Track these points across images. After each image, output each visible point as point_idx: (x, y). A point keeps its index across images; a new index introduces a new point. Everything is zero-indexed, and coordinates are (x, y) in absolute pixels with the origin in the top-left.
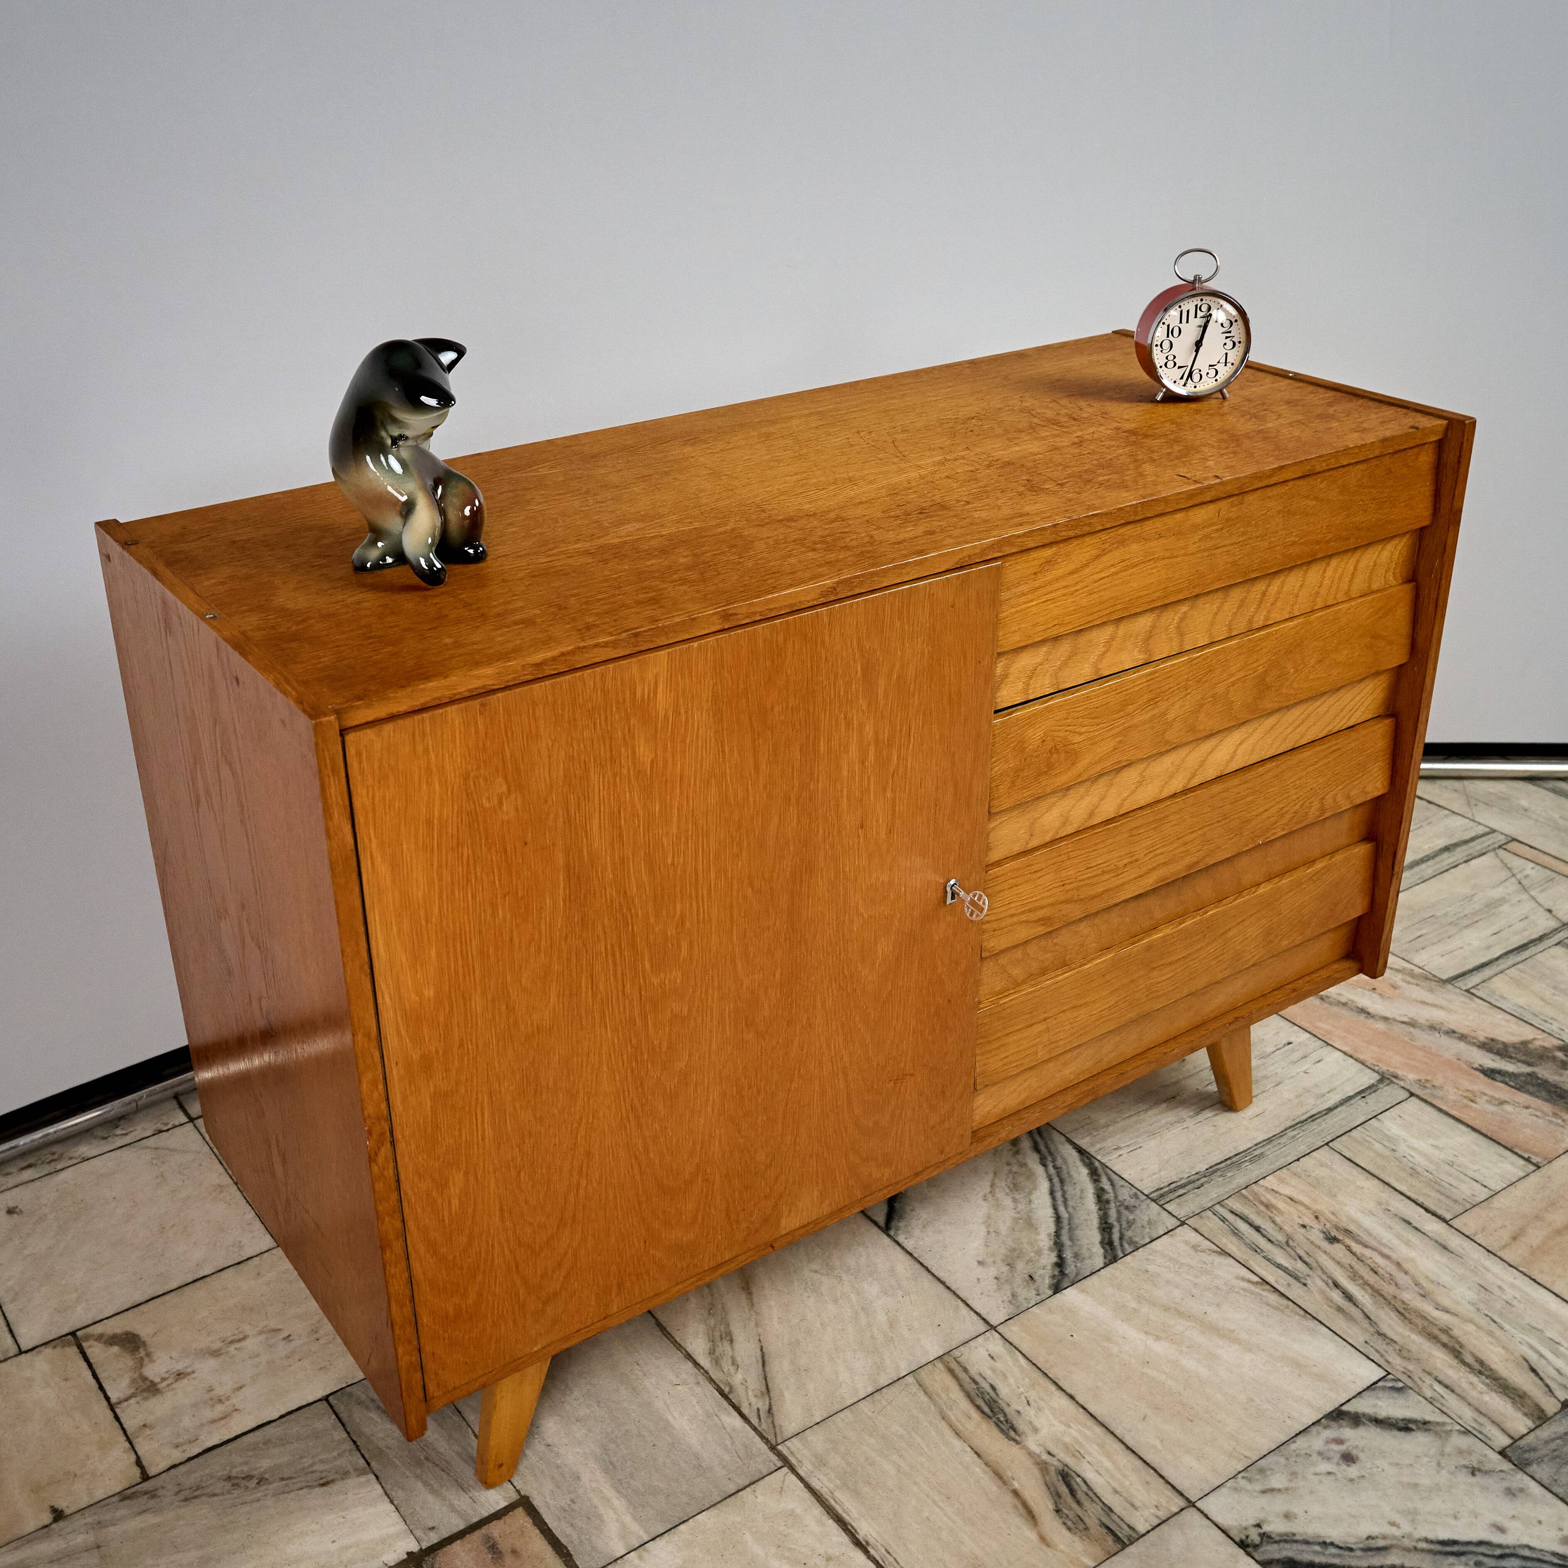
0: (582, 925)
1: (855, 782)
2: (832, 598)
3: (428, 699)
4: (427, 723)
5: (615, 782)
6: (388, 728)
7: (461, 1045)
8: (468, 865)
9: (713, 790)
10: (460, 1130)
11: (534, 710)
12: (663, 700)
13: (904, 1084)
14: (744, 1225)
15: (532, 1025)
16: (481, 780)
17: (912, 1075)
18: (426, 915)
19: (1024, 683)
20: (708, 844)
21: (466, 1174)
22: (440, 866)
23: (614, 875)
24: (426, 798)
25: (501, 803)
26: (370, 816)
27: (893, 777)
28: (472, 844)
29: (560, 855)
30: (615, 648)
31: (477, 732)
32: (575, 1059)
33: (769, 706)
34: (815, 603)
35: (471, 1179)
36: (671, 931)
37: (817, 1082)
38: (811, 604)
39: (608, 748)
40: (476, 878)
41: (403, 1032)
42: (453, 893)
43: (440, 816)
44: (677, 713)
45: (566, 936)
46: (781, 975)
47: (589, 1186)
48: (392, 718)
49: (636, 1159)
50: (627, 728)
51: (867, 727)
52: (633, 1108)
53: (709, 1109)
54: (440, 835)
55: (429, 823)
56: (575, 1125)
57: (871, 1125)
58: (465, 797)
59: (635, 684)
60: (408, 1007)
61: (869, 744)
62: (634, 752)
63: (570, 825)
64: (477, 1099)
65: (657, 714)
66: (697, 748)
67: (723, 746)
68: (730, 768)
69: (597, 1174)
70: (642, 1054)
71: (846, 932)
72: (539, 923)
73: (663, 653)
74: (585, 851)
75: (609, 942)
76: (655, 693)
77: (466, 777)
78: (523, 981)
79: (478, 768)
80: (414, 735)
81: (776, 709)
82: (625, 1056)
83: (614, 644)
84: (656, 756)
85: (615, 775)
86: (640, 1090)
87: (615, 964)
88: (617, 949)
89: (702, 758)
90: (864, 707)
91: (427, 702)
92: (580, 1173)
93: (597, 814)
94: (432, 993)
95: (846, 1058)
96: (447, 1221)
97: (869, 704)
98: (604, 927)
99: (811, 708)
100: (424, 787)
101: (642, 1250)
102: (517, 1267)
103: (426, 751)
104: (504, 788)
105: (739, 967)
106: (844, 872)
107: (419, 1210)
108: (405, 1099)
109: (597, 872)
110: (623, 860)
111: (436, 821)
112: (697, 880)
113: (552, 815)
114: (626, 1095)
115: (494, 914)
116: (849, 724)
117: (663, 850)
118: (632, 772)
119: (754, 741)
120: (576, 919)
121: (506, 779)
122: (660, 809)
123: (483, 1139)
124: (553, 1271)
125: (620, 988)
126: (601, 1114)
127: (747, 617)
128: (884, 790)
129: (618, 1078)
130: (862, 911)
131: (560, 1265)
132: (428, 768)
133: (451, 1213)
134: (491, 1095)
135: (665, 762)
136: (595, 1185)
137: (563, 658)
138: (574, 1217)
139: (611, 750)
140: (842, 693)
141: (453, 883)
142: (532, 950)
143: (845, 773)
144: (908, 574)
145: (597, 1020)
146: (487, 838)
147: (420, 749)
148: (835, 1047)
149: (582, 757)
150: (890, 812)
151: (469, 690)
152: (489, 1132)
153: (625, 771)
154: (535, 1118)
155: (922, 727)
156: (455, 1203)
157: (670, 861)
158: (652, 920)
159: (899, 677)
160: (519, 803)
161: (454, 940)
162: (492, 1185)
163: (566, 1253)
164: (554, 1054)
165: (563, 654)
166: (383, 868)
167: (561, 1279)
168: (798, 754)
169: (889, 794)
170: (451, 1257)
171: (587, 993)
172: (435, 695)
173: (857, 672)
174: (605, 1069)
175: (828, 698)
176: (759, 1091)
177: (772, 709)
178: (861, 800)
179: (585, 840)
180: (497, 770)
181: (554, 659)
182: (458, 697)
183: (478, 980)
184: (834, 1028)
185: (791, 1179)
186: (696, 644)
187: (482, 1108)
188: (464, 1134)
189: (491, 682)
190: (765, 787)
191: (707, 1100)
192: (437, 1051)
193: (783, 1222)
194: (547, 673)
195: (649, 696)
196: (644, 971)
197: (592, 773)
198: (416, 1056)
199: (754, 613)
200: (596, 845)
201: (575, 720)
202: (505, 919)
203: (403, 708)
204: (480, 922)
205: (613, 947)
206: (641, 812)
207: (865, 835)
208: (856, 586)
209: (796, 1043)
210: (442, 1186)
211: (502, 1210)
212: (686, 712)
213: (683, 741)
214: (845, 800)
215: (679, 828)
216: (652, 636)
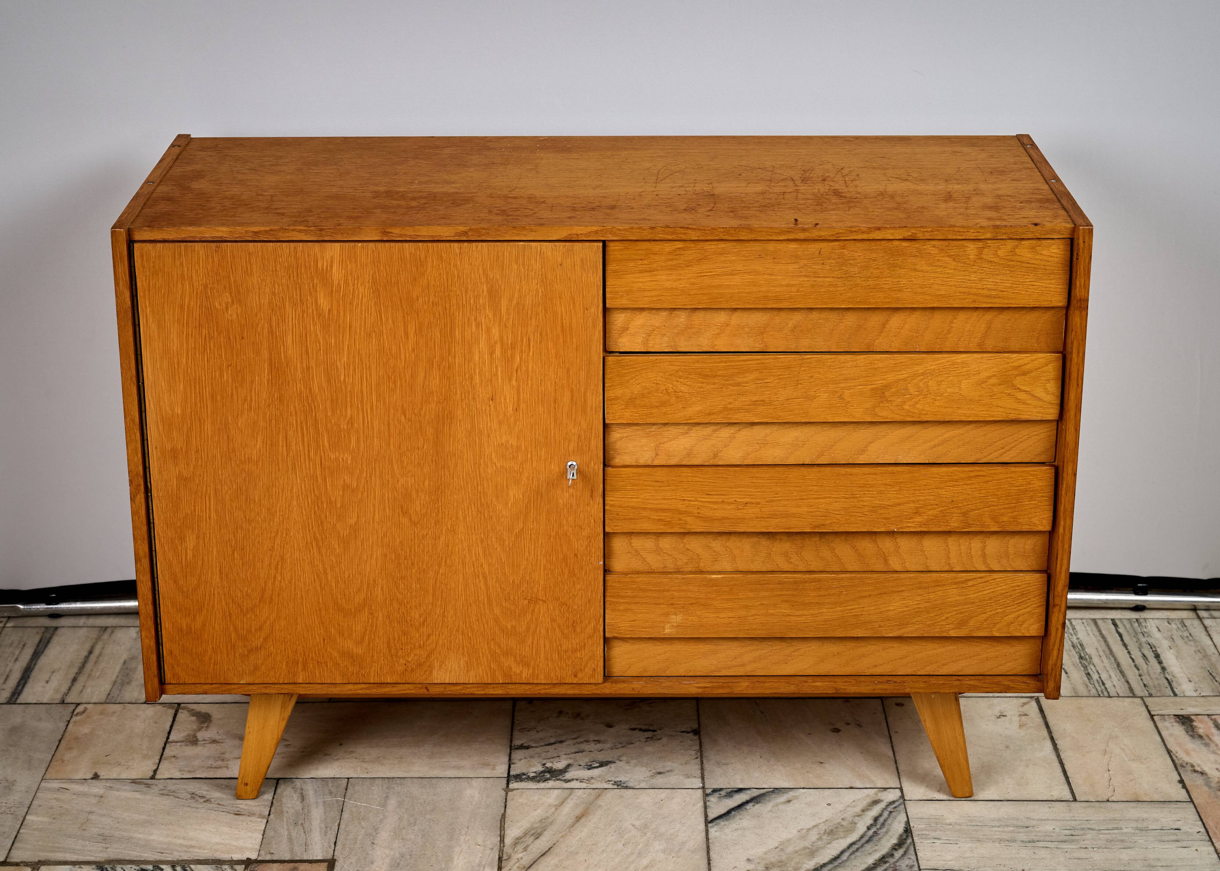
0: (280, 401)
1: (485, 366)
2: (465, 239)
3: (186, 236)
4: (183, 248)
5: (303, 316)
6: (159, 245)
7: (197, 451)
8: (205, 339)
9: (374, 341)
10: (194, 506)
11: (250, 258)
12: (337, 273)
13: (538, 606)
14: (402, 661)
15: (245, 455)
16: (215, 291)
17: (543, 601)
18: (178, 363)
19: (643, 338)
20: (370, 376)
21: (198, 537)
22: (187, 334)
23: (302, 376)
24: (180, 293)
25: (227, 308)
26: (147, 293)
27: (517, 371)
28: (208, 327)
29: (265, 352)
30: (306, 235)
31: (213, 261)
32: (274, 489)
33: (415, 296)
34: (452, 239)
35: (201, 541)
36: (344, 426)
37: (461, 576)
38: (448, 239)
39: (298, 294)
40: (210, 349)
41: (161, 430)
42: (195, 354)
43: (189, 305)
44: (346, 282)
45: (269, 406)
46: (429, 485)
47: (283, 581)
48: (165, 241)
49: (318, 576)
50: (311, 285)
51: (494, 330)
52: (315, 538)
53: (374, 562)
54: (188, 316)
55: (182, 307)
56: (273, 534)
57: (509, 627)
58: (204, 299)
59: (317, 259)
60: (164, 415)
61: (496, 343)
62: (317, 302)
63: (272, 335)
64: (207, 491)
65: (333, 282)
66: (361, 310)
67: (381, 315)
68: (386, 330)
69: (289, 574)
70: (322, 503)
71: (482, 471)
72: (251, 391)
73: (338, 245)
74: (282, 354)
75: (298, 418)
76: (331, 267)
77: (206, 287)
78: (239, 424)
79: (214, 283)
80: (175, 253)
81: (420, 300)
82: (309, 500)
83: (306, 232)
84: (332, 307)
85: (303, 312)
86: (320, 527)
87: (303, 434)
88: (304, 424)
89: (365, 318)
90: (491, 317)
91: (185, 238)
92: (276, 568)
93: (291, 334)
94: (179, 412)
95: (486, 567)
96: (184, 563)
97: (494, 315)
98: (295, 407)
99: (447, 306)
100: (180, 286)
101: (322, 645)
102: (230, 617)
103: (182, 264)
104: (230, 300)
105: (396, 467)
106: (479, 428)
107: (166, 549)
108: (160, 472)
109: (290, 370)
110: (308, 368)
111: (186, 308)
112: (362, 397)
113: (260, 325)
114: (311, 528)
115: (221, 376)
116: (478, 325)
117: (337, 370)
118: (315, 313)
119: (404, 317)
120: (276, 396)
121: (231, 294)
122: (335, 342)
123: (210, 518)
124: (256, 631)
125: (306, 452)
126: (292, 534)
127: (401, 237)
128: (510, 380)
129: (304, 513)
130: (495, 460)
131: (261, 629)
132: (182, 275)
133: (186, 559)
134: (216, 490)
135: (338, 313)
136: (287, 582)
137: (272, 232)
138: (271, 598)
139: (301, 295)
140: (472, 301)
141: (195, 348)
142: (246, 406)
143: (477, 358)
144: (525, 235)
145: (290, 468)
146: (217, 327)
147: (178, 263)
148: (475, 554)
149: (281, 295)
150: (516, 396)
151: (212, 237)
152: (213, 515)
153: (310, 311)
154: (246, 518)
155: (540, 343)
156: (190, 554)
157: (342, 378)
158: (329, 414)
159: (518, 303)
160: (239, 312)
161: (195, 383)
162: (215, 553)
163: (265, 622)
164: (259, 480)
165: (271, 230)
166: (153, 326)
167: (262, 640)
168: (438, 334)
169: (514, 383)
170: (185, 589)
171: (283, 447)
172: (191, 235)
173: (483, 291)
174: (295, 503)
175: (461, 303)
176: (413, 564)
177: (418, 300)
178: (491, 381)
179: (282, 348)
180: (225, 287)
181: (266, 231)
182: (204, 239)
183: (209, 413)
184: (474, 539)
185: (440, 642)
186: (360, 244)
187: (210, 497)
188: (197, 511)
189: (225, 236)
190: (413, 350)
191: (372, 555)
192: (181, 449)
193: (435, 673)
194: (262, 239)
195: (327, 269)
196: (323, 446)
197: (287, 307)
198: (169, 447)
199: (406, 235)
200: (290, 352)
201: (276, 270)
202: (228, 381)
203: (171, 237)
204: (212, 378)
205: (301, 423)
206: (321, 341)
207: (495, 407)
208: (483, 235)
209: (442, 539)
210: (182, 539)
211: (221, 572)
212: (354, 285)
213: (351, 303)
214: (477, 376)
215: (348, 358)
216: (332, 233)
